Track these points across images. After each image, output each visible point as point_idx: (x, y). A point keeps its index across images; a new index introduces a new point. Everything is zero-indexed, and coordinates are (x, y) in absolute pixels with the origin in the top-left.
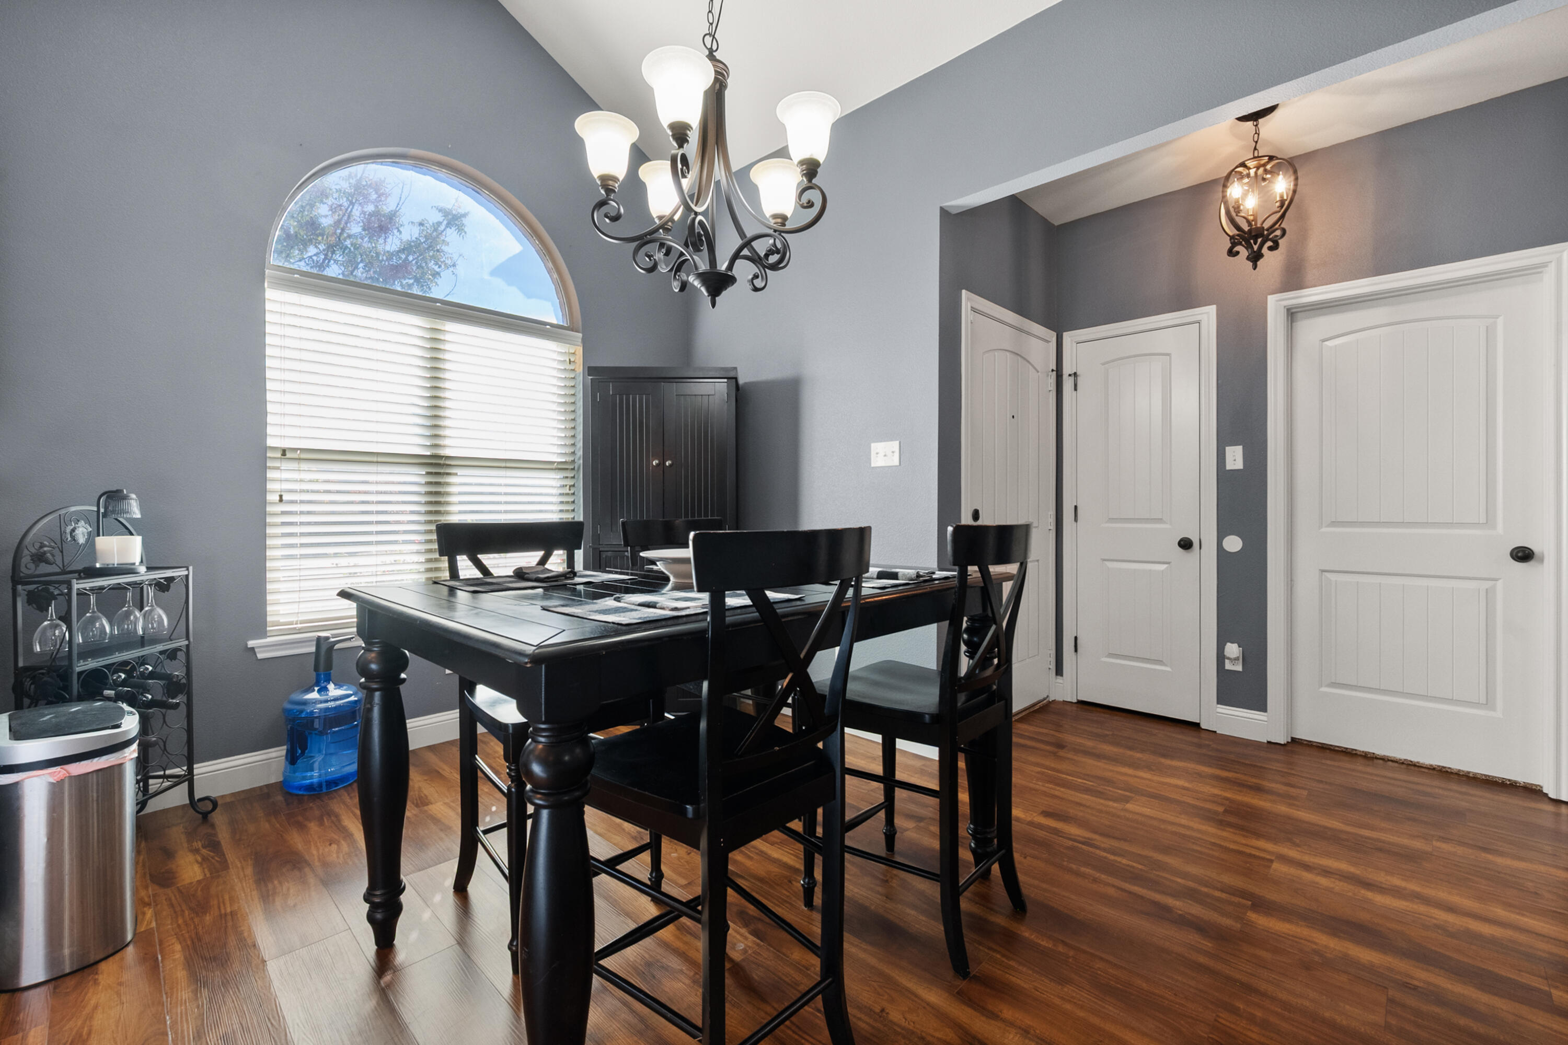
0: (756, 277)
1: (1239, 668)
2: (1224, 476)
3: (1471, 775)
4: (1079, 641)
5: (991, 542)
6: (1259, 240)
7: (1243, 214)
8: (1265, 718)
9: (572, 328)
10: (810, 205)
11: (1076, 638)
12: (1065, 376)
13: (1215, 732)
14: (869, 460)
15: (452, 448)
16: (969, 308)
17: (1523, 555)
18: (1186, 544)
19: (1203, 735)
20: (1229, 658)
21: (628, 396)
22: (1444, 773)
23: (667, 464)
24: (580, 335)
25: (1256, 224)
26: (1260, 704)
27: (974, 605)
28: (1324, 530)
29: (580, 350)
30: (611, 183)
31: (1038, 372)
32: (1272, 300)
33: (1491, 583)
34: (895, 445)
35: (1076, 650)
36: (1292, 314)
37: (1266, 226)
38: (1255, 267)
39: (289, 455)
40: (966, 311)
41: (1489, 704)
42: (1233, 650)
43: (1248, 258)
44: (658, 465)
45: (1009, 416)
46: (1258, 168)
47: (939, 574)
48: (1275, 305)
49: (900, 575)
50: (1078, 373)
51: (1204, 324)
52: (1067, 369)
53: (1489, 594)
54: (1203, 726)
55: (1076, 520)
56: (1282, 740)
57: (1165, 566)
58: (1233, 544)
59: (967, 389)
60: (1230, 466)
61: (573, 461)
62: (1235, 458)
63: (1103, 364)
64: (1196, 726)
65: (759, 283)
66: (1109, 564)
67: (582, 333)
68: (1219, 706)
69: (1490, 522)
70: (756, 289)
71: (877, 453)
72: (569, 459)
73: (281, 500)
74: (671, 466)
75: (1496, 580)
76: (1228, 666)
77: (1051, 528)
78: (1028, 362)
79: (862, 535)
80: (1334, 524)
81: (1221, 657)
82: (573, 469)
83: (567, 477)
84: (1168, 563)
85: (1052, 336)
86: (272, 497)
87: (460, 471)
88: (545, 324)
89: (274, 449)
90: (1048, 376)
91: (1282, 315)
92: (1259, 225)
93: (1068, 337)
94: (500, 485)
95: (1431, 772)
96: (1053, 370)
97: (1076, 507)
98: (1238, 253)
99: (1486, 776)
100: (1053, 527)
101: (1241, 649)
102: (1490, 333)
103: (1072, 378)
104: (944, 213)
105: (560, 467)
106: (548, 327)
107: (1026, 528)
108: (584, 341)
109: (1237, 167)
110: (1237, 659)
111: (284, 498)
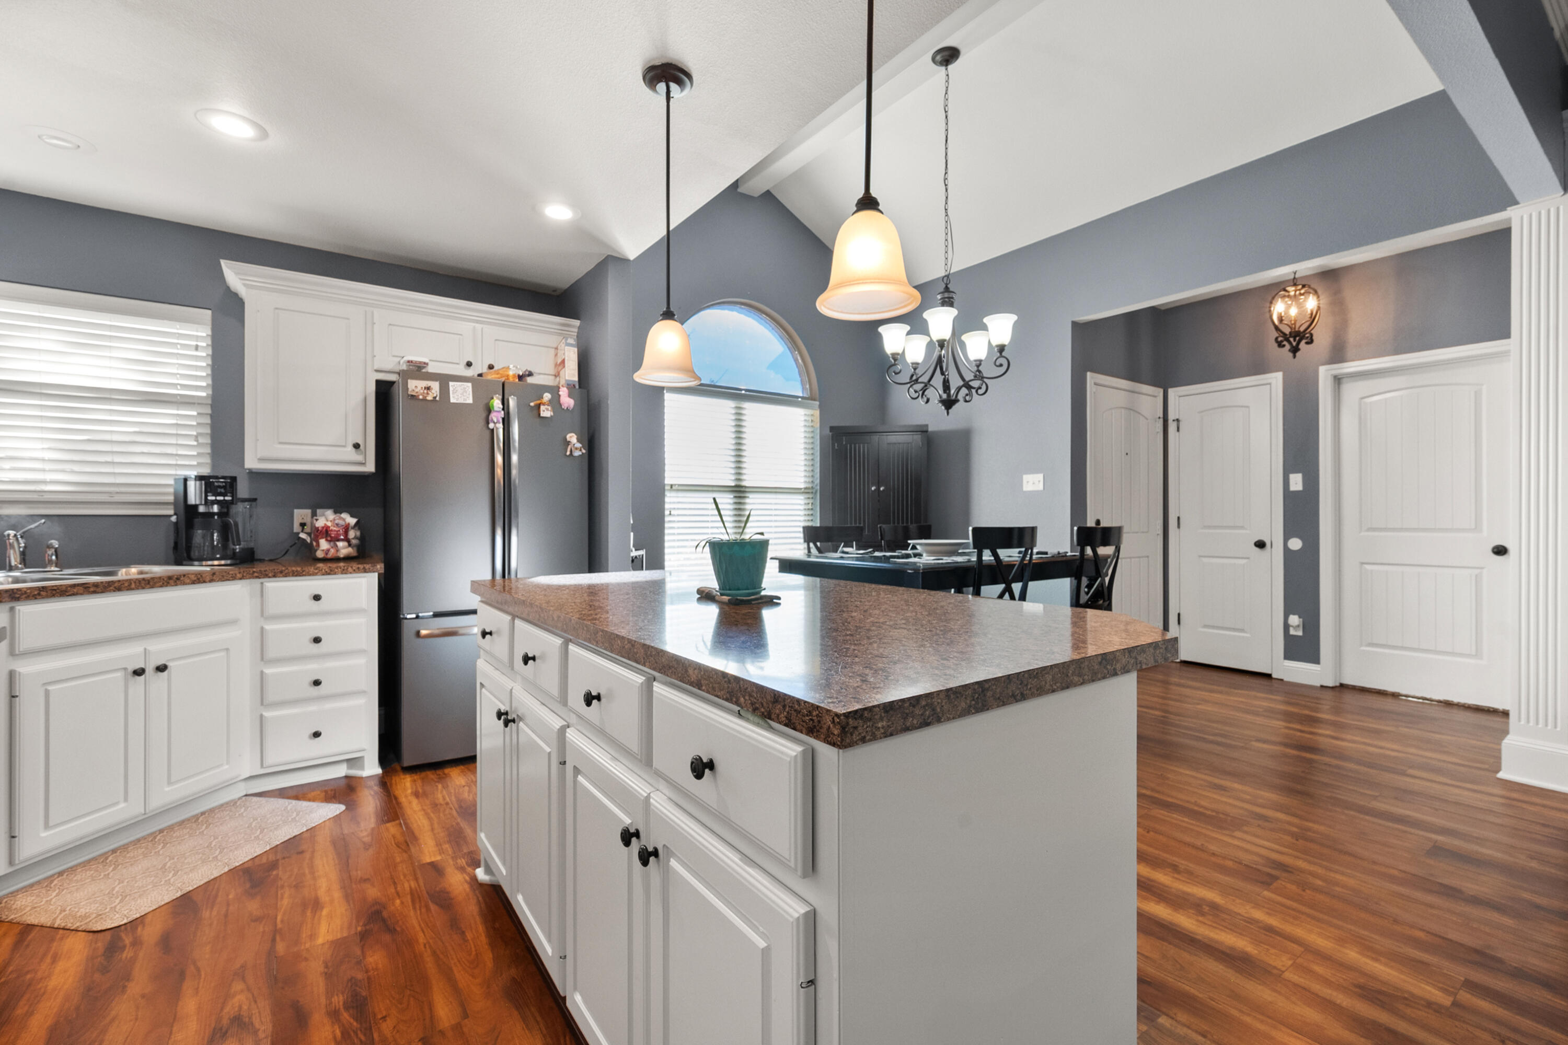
0: (967, 395)
1: (1300, 633)
2: (1289, 496)
3: (1466, 706)
4: (1181, 617)
5: (1099, 536)
6: (1297, 338)
7: (1286, 322)
8: (1319, 669)
9: (812, 398)
10: (1001, 365)
11: (1179, 615)
12: (1170, 421)
13: (1282, 680)
14: (1022, 486)
15: (749, 481)
16: (1093, 384)
17: (1500, 551)
18: (1260, 545)
19: (1273, 681)
20: (1292, 626)
21: (855, 444)
22: (1448, 704)
23: (882, 489)
24: (818, 403)
25: (1295, 328)
26: (1315, 658)
27: (1090, 569)
28: (1362, 534)
29: (817, 413)
30: (896, 356)
31: (1147, 419)
32: (1322, 370)
33: (1477, 571)
34: (1040, 477)
35: (1179, 623)
36: (1338, 380)
37: (1302, 329)
38: (1295, 357)
39: (674, 488)
40: (1091, 385)
41: (1478, 655)
42: (1294, 620)
43: (1290, 350)
44: (875, 490)
45: (1124, 454)
46: (1296, 291)
47: (1069, 554)
48: (1325, 373)
49: (1049, 553)
50: (1180, 419)
51: (1272, 385)
52: (1171, 416)
53: (1478, 579)
54: (1274, 676)
55: (1179, 526)
56: (1330, 683)
57: (1244, 561)
58: (1296, 544)
59: (1091, 440)
61: (812, 488)
62: (1297, 482)
63: (1199, 412)
64: (1268, 676)
65: (968, 398)
66: (1205, 560)
67: (820, 401)
68: (1286, 661)
69: (1477, 528)
70: (966, 401)
71: (1028, 482)
72: (810, 485)
73: (670, 514)
74: (883, 490)
75: (1482, 568)
76: (1292, 632)
77: (1159, 533)
78: (1139, 413)
79: (1033, 530)
80: (1369, 529)
81: (1286, 627)
82: (812, 493)
83: (809, 498)
84: (1248, 558)
85: (1160, 391)
86: (667, 513)
87: (751, 496)
88: (798, 397)
89: (668, 485)
90: (1156, 421)
91: (1330, 382)
92: (1297, 329)
93: (1171, 392)
94: (771, 504)
95: (1440, 704)
96: (1159, 418)
97: (1179, 518)
98: (1284, 346)
99: (1476, 705)
100: (1161, 532)
101: (1301, 620)
102: (1478, 395)
103: (1175, 423)
104: (1075, 325)
105: (805, 491)
106: (800, 399)
107: (1119, 529)
108: (820, 407)
109: (1280, 291)
110: (1298, 626)
111: (672, 513)
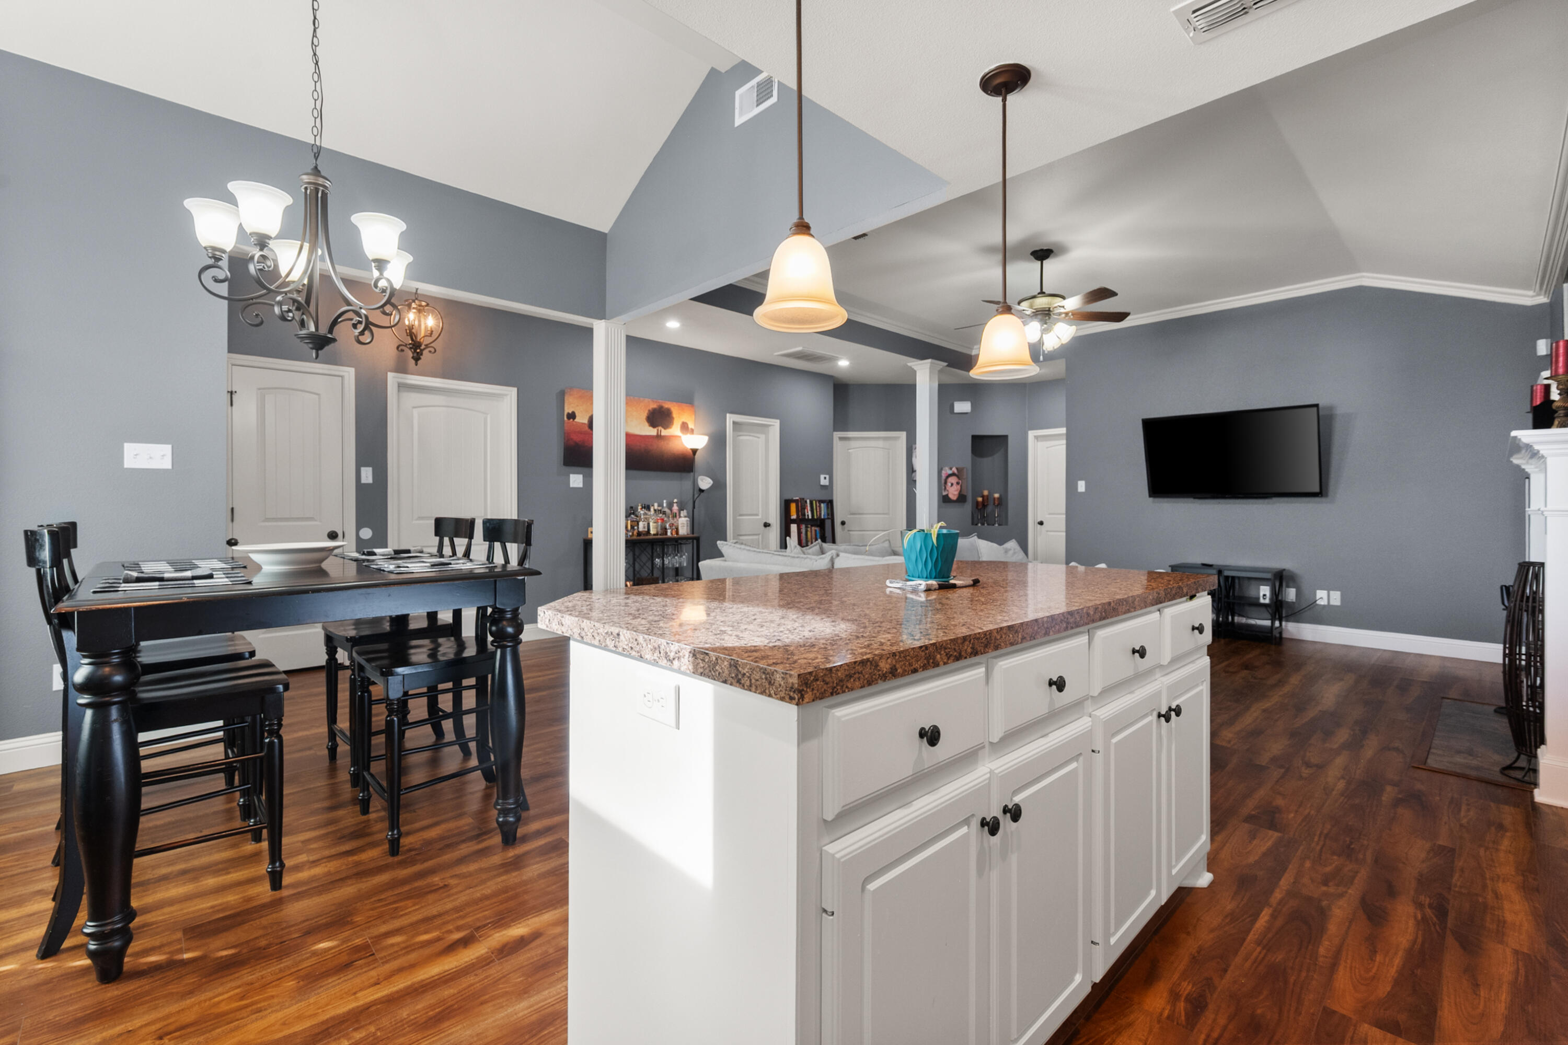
60: (364, 481)
